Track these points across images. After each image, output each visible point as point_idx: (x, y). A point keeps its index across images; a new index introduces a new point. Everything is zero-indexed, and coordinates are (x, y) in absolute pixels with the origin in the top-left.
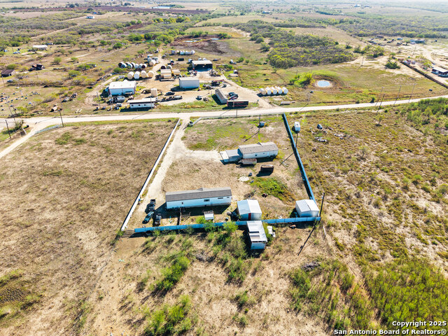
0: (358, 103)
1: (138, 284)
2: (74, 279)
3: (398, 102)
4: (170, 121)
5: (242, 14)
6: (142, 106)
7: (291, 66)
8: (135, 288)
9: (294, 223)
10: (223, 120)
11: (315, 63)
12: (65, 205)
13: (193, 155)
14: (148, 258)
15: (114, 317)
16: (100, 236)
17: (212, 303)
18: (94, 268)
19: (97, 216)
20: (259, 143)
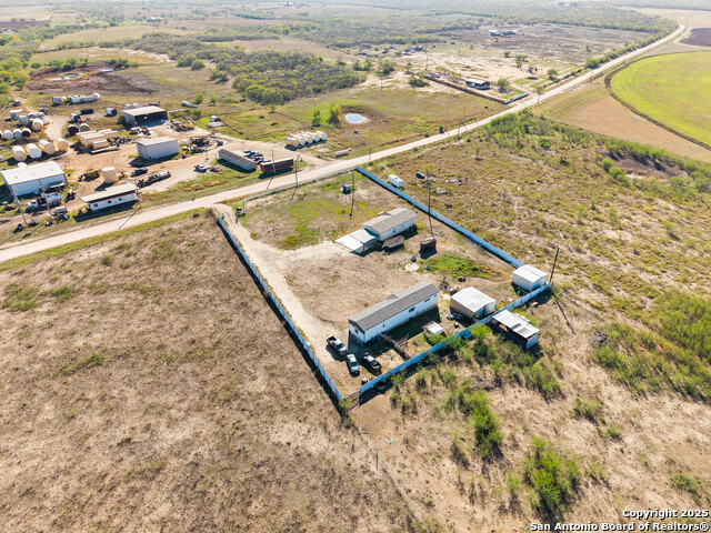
0: (427, 136)
1: (452, 458)
2: (355, 503)
3: (470, 127)
4: (196, 216)
5: (112, 25)
6: (115, 202)
7: (287, 99)
8: (455, 466)
9: (531, 300)
10: (282, 195)
11: (318, 91)
12: (184, 406)
13: (301, 257)
14: (422, 420)
15: (478, 517)
16: (312, 424)
17: (561, 432)
18: (366, 471)
19: (267, 398)
20: (385, 214)
